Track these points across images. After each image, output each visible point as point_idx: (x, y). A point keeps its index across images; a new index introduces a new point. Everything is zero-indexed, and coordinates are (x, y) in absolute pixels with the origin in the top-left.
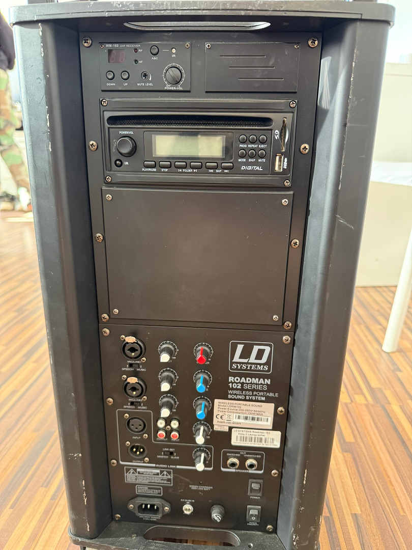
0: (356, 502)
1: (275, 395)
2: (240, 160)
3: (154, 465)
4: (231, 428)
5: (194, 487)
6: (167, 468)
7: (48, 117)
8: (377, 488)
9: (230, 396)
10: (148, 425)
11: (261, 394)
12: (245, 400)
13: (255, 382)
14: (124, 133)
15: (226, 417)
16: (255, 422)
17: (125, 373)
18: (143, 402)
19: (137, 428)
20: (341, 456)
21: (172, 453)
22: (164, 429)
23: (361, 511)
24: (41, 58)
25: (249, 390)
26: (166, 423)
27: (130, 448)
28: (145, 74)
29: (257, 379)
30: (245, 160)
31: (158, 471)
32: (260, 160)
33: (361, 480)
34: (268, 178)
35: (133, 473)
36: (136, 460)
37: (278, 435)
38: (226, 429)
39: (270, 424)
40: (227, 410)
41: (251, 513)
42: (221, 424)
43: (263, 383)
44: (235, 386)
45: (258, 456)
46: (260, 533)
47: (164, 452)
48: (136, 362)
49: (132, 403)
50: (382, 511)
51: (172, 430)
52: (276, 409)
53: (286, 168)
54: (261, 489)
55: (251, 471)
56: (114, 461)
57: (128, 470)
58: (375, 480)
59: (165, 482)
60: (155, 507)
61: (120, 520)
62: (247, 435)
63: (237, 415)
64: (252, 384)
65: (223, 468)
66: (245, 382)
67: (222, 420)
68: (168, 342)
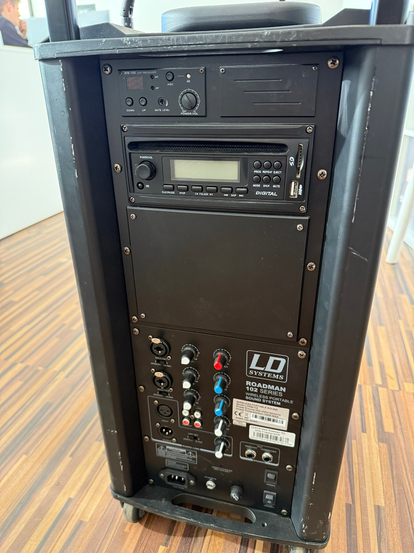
0: (382, 494)
1: (290, 402)
2: (254, 186)
3: (181, 445)
4: (248, 425)
5: (216, 468)
6: (192, 449)
7: (72, 147)
8: (407, 483)
9: (247, 398)
10: (175, 411)
11: (276, 399)
12: (261, 403)
13: (271, 389)
14: (144, 157)
15: (244, 414)
16: (271, 423)
17: (153, 367)
18: (170, 392)
19: (165, 413)
20: (377, 446)
21: (195, 438)
22: (188, 418)
23: (385, 503)
24: (63, 93)
25: (265, 395)
26: (190, 413)
27: (160, 428)
28: (162, 100)
29: (273, 386)
30: (259, 186)
31: (185, 451)
32: (274, 186)
33: (392, 473)
34: (284, 203)
35: (163, 449)
36: (165, 439)
37: (292, 436)
38: (245, 425)
39: (285, 425)
40: (245, 409)
41: (266, 497)
42: (239, 420)
43: (279, 390)
44: (252, 389)
45: (273, 451)
46: (275, 514)
47: (190, 436)
48: (163, 359)
49: (161, 393)
50: (407, 507)
51: (195, 419)
52: (291, 414)
53: (301, 194)
54: (277, 479)
55: (267, 463)
56: (147, 437)
57: (158, 446)
58: (407, 475)
59: (191, 460)
60: (183, 479)
61: (153, 485)
62: (264, 433)
63: (254, 414)
64: (268, 390)
65: (242, 456)
66: (261, 387)
67: (240, 417)
68: (190, 345)
